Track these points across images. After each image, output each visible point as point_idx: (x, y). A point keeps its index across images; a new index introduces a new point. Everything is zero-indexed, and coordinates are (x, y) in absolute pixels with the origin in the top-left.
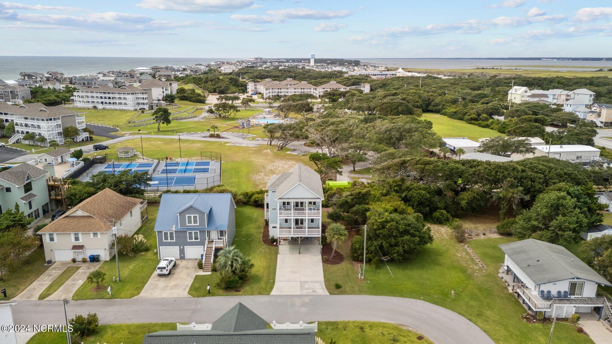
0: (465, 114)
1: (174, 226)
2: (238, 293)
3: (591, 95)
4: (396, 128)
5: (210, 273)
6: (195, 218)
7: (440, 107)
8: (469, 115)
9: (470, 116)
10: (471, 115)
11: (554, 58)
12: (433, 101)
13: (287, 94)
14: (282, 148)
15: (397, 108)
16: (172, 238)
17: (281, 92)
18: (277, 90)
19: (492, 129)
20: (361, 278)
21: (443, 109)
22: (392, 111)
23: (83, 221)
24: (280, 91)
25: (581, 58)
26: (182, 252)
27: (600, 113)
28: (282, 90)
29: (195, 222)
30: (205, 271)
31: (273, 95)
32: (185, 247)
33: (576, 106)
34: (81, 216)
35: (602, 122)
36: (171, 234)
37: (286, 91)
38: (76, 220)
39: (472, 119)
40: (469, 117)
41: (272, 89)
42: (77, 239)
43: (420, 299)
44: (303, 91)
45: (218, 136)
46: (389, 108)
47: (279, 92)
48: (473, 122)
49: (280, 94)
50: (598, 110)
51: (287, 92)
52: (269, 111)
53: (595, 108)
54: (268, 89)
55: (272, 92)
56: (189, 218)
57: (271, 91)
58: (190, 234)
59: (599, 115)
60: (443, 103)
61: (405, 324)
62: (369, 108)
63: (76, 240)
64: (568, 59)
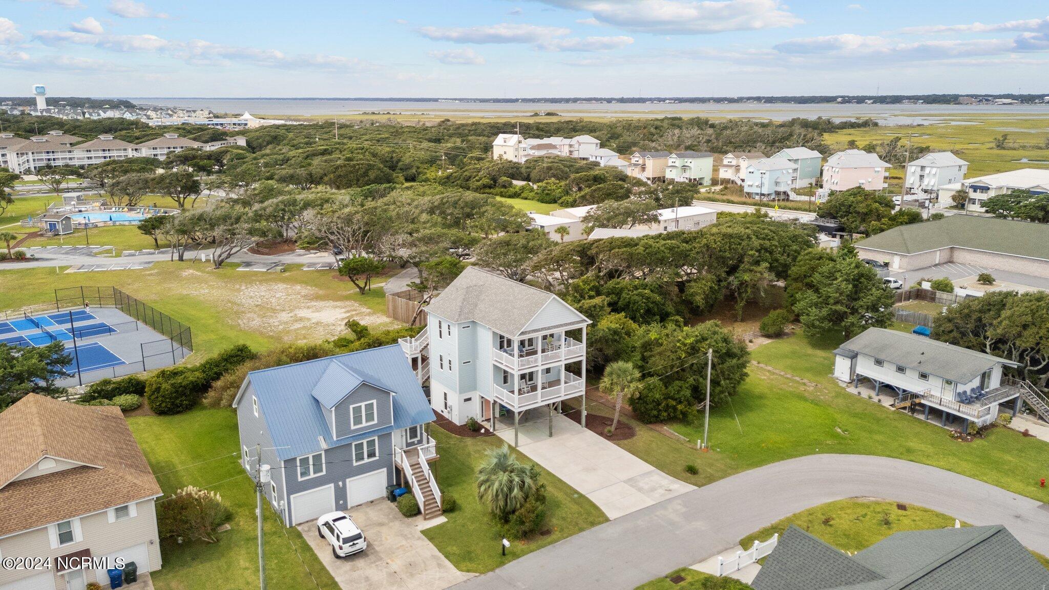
0: (468, 179)
1: (321, 438)
2: (549, 539)
3: (597, 144)
4: (447, 201)
5: (442, 520)
6: (369, 407)
7: (414, 171)
8: (478, 181)
9: (481, 182)
10: (481, 179)
11: (456, 99)
12: (399, 161)
13: (71, 163)
14: (219, 264)
15: (366, 174)
16: (318, 469)
17: (54, 159)
18: (44, 156)
19: (526, 199)
20: (701, 448)
21: (419, 174)
22: (358, 180)
23: (68, 484)
24: (52, 157)
25: (491, 100)
26: (341, 496)
27: (645, 165)
28: (59, 155)
29: (370, 417)
30: (429, 519)
31: (37, 166)
32: (348, 480)
33: (608, 158)
34: (53, 474)
35: (649, 179)
36: (317, 458)
37: (68, 155)
38: (45, 487)
39: (485, 186)
40: (479, 183)
41: (33, 153)
42: (66, 537)
43: (815, 453)
44: (107, 154)
45: (21, 257)
46: (352, 175)
47: (49, 160)
48: (487, 190)
49: (53, 163)
50: (641, 162)
51: (70, 159)
52: (78, 198)
53: (637, 159)
54: (22, 154)
55: (34, 160)
56: (357, 410)
57: (31, 157)
58: (359, 447)
59: (643, 168)
60: (417, 164)
61: (858, 495)
62: (311, 177)
63: (62, 542)
64: (475, 100)
